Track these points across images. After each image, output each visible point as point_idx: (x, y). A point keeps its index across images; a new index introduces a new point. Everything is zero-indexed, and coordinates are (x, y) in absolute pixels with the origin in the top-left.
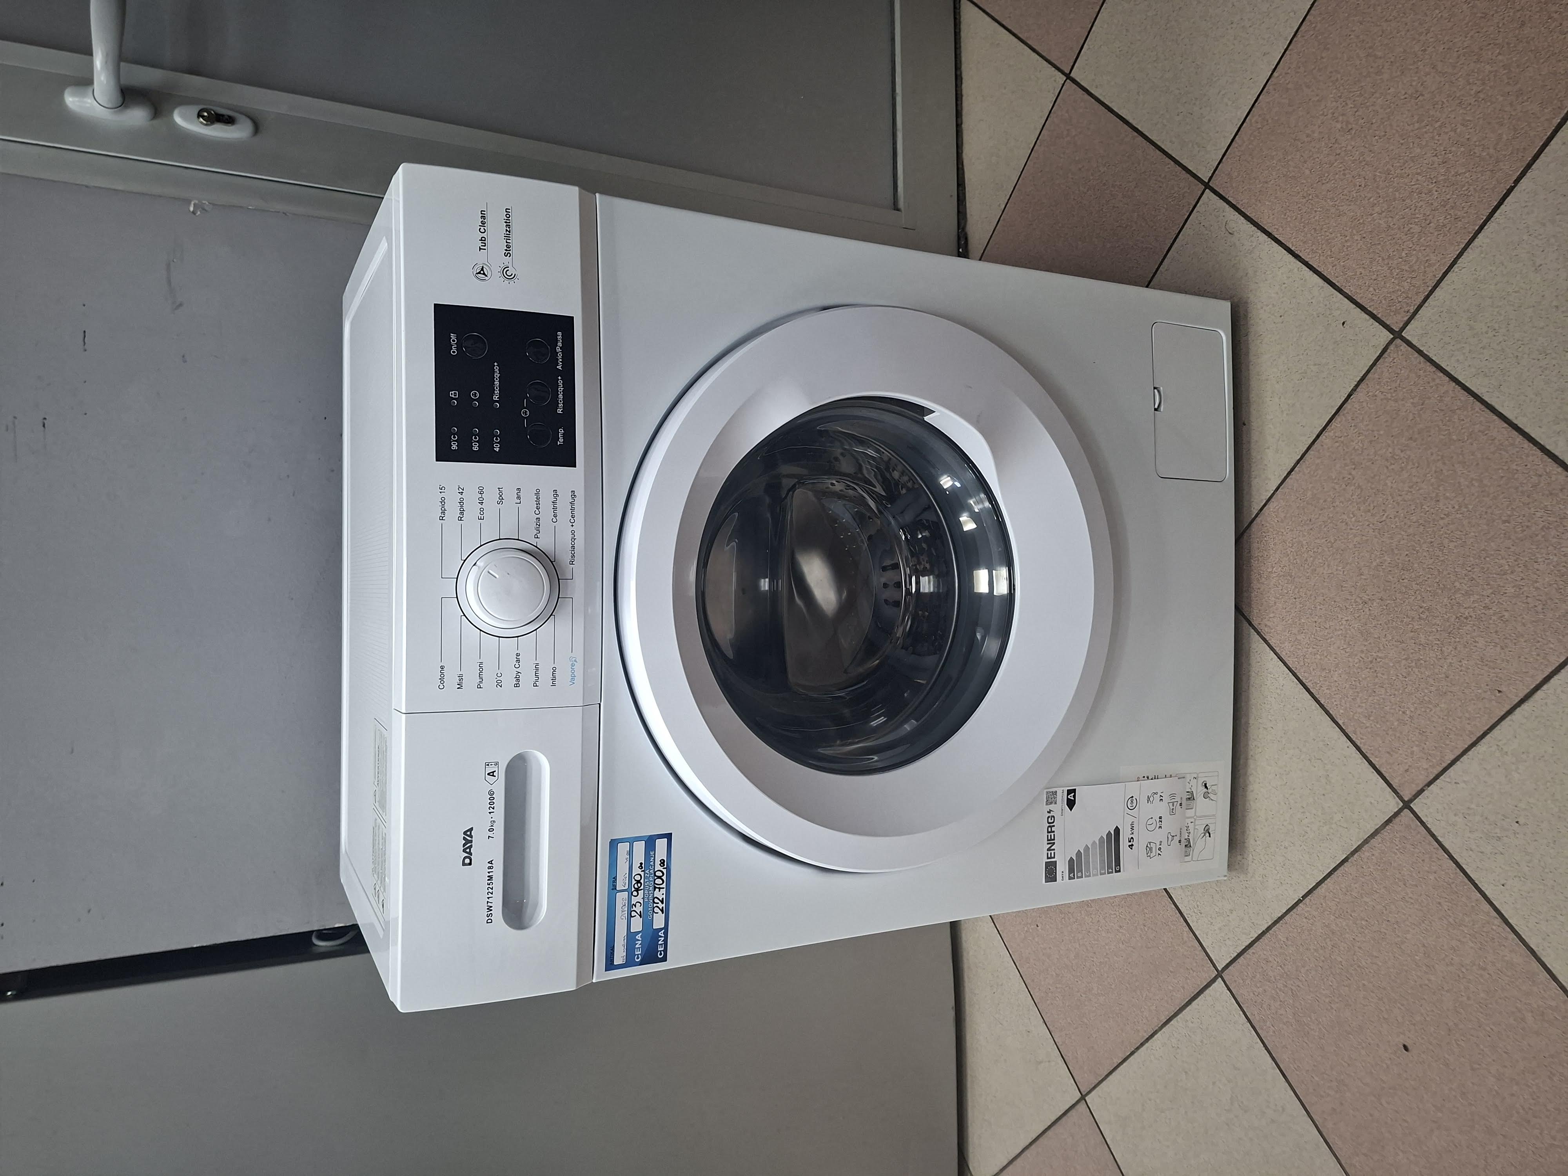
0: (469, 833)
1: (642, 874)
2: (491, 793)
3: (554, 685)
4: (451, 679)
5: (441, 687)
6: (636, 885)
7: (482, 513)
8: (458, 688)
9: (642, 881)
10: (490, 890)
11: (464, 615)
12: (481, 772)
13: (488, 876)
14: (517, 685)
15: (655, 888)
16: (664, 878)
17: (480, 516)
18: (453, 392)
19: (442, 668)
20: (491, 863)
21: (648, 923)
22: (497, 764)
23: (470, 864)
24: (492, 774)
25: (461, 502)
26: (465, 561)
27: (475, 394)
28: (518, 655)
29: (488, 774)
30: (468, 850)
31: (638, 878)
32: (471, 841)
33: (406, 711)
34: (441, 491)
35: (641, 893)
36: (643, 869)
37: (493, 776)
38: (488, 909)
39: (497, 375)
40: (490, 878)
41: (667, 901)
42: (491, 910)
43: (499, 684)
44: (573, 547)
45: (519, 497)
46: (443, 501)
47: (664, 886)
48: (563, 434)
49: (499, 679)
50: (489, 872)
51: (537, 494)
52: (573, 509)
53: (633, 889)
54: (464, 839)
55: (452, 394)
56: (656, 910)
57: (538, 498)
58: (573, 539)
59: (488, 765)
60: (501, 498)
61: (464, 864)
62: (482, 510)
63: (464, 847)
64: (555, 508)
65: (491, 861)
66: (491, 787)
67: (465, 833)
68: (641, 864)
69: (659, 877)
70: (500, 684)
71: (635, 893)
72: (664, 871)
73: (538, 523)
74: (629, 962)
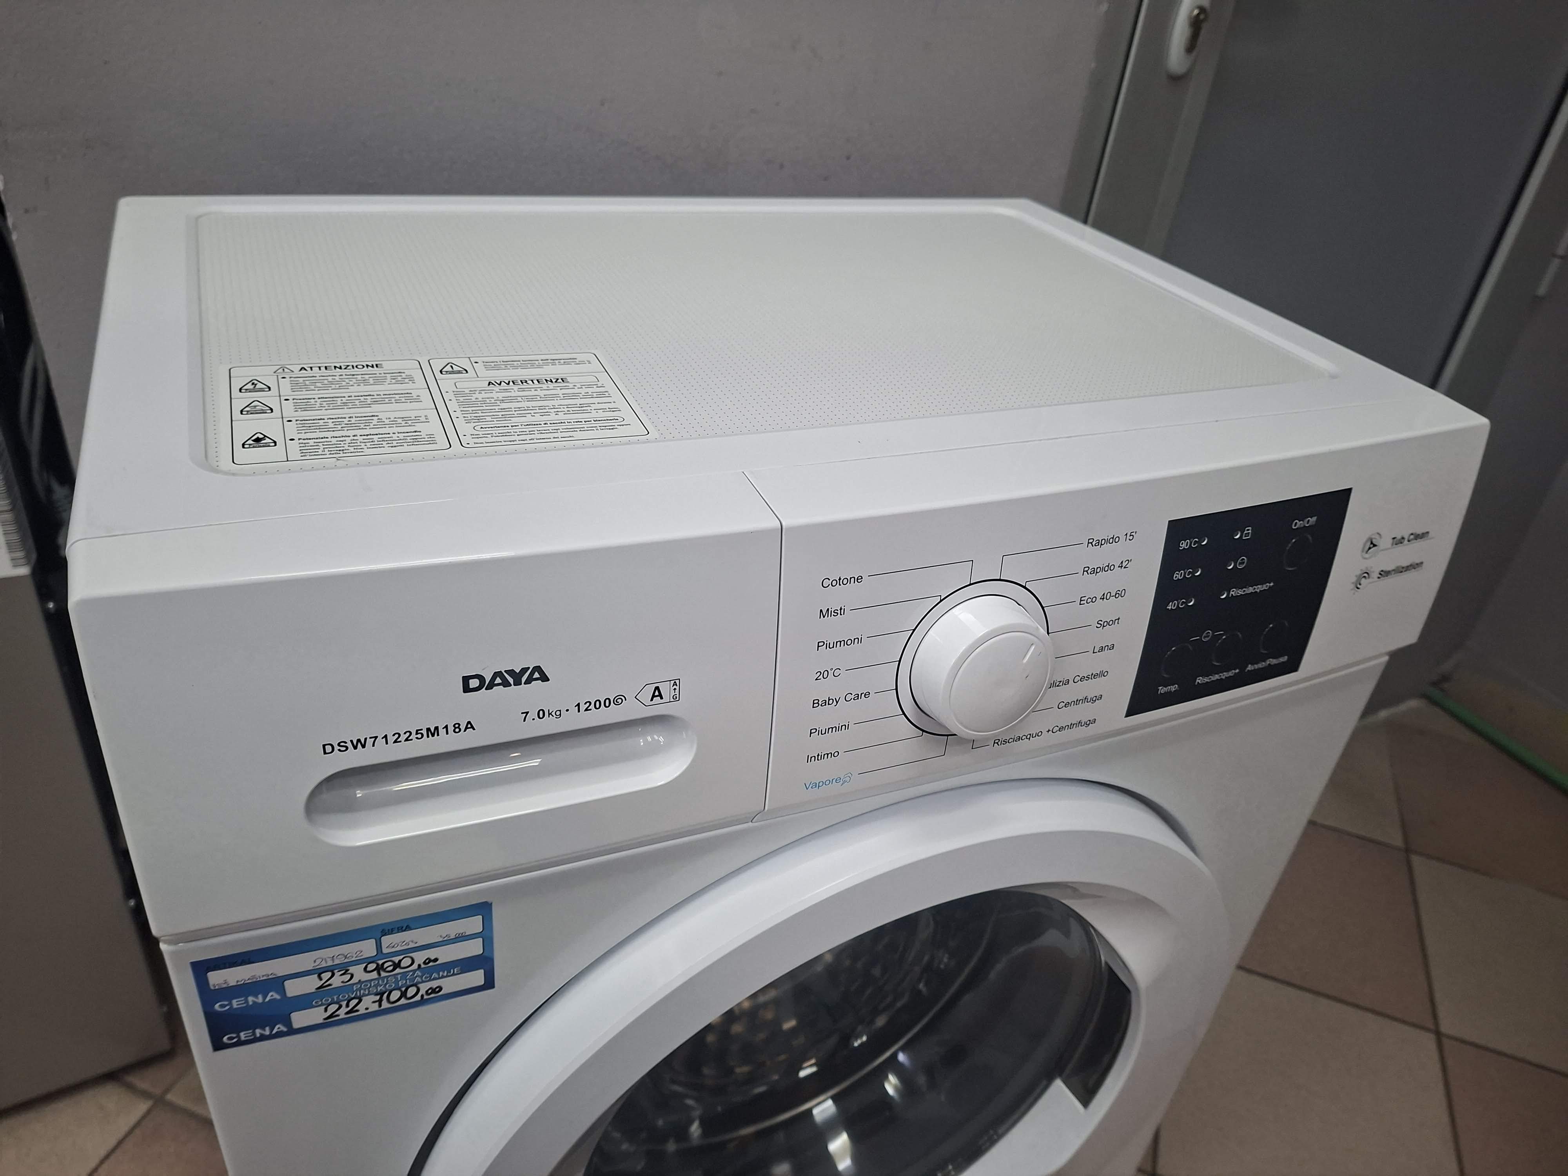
0: (536, 675)
1: (415, 966)
2: (619, 700)
3: (809, 759)
4: (835, 598)
5: (826, 583)
6: (390, 963)
7: (1089, 600)
8: (821, 611)
9: (398, 971)
10: (403, 737)
11: (941, 601)
12: (661, 675)
13: (437, 728)
14: (816, 703)
15: (381, 994)
16: (403, 1001)
17: (1086, 599)
18: (1250, 531)
19: (859, 579)
20: (466, 728)
21: (304, 1002)
22: (676, 699)
23: (467, 689)
24: (657, 693)
25: (1109, 567)
26: (1025, 587)
27: (1242, 562)
28: (867, 695)
29: (657, 688)
30: (498, 681)
31: (406, 962)
32: (518, 683)
33: (789, 529)
34: (1128, 535)
35: (374, 975)
36: (423, 966)
37: (654, 696)
38: (359, 741)
39: (1259, 588)
40: (433, 732)
41: (353, 1017)
42: (355, 748)
43: (822, 675)
44: (1019, 738)
45: (1102, 649)
46: (1114, 540)
47: (385, 1005)
48: (1171, 691)
49: (831, 673)
50: (446, 727)
51: (1102, 674)
52: (1071, 726)
53: (380, 962)
54: (524, 670)
55: (1249, 530)
56: (333, 1008)
57: (1095, 676)
58: (1030, 737)
59: (675, 684)
60: (1106, 623)
61: (466, 680)
62: (1093, 600)
63: (505, 671)
64: (1077, 702)
65: (472, 727)
66: (630, 697)
67: (538, 669)
68: (436, 960)
69: (404, 994)
70: (821, 677)
71: (372, 966)
72: (418, 998)
73: (1061, 684)
74: (207, 995)
